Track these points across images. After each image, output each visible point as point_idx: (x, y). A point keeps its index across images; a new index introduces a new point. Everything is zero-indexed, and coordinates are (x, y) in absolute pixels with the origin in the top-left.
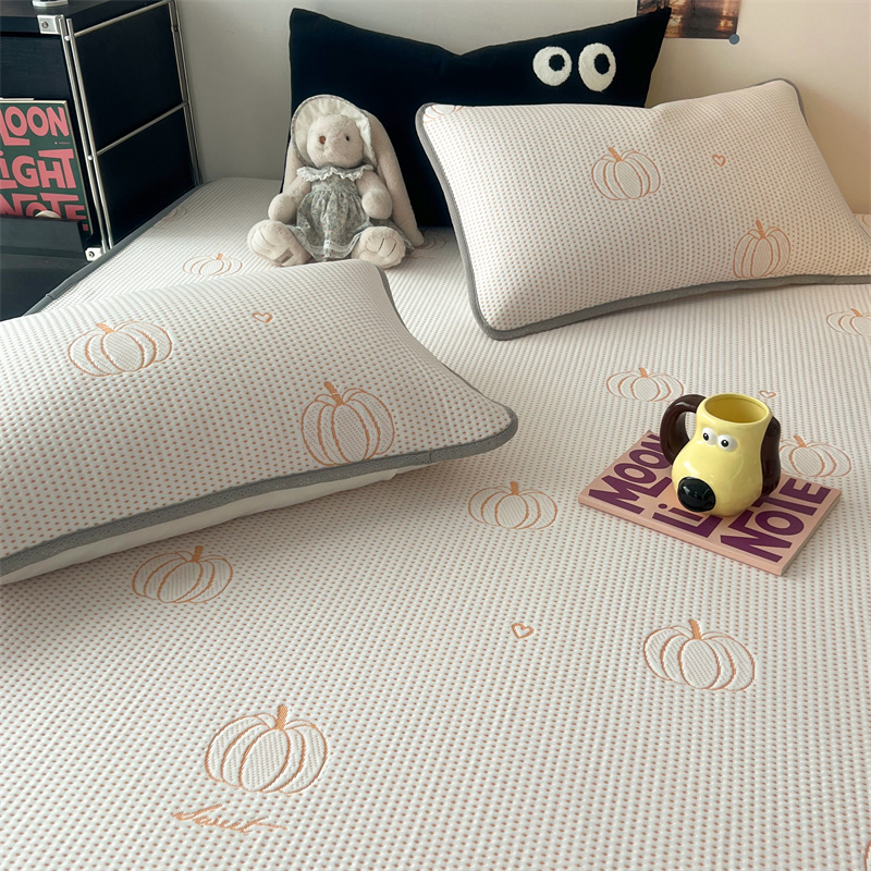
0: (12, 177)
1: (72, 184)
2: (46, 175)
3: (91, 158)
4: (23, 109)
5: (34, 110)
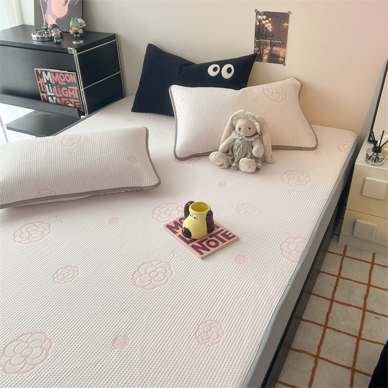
0: (61, 93)
1: (77, 97)
2: (71, 94)
3: (82, 90)
4: (64, 74)
5: (67, 75)
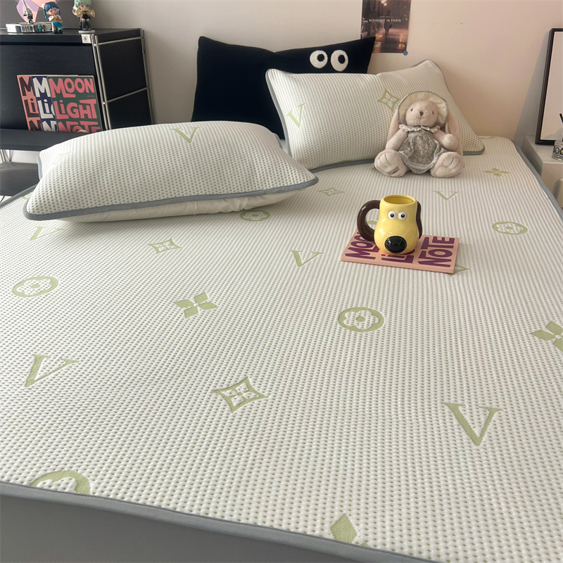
0: (66, 113)
1: (95, 116)
2: (83, 112)
3: (105, 104)
4: (74, 79)
5: (78, 80)
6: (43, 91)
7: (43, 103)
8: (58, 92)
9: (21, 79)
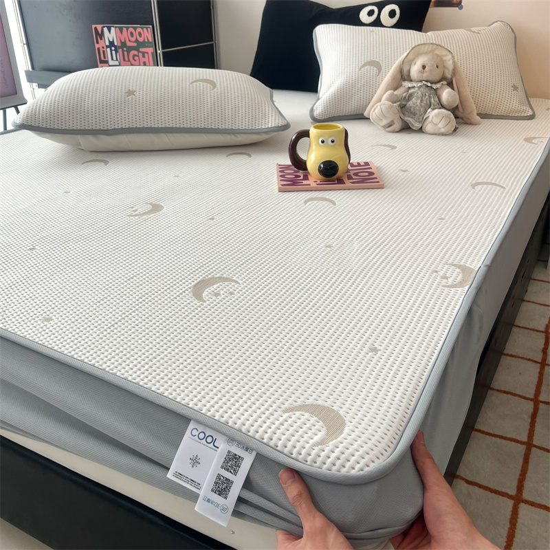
0: (129, 61)
3: (160, 52)
4: (135, 29)
5: (139, 30)
6: (111, 40)
7: (111, 50)
8: (123, 41)
9: (95, 28)
